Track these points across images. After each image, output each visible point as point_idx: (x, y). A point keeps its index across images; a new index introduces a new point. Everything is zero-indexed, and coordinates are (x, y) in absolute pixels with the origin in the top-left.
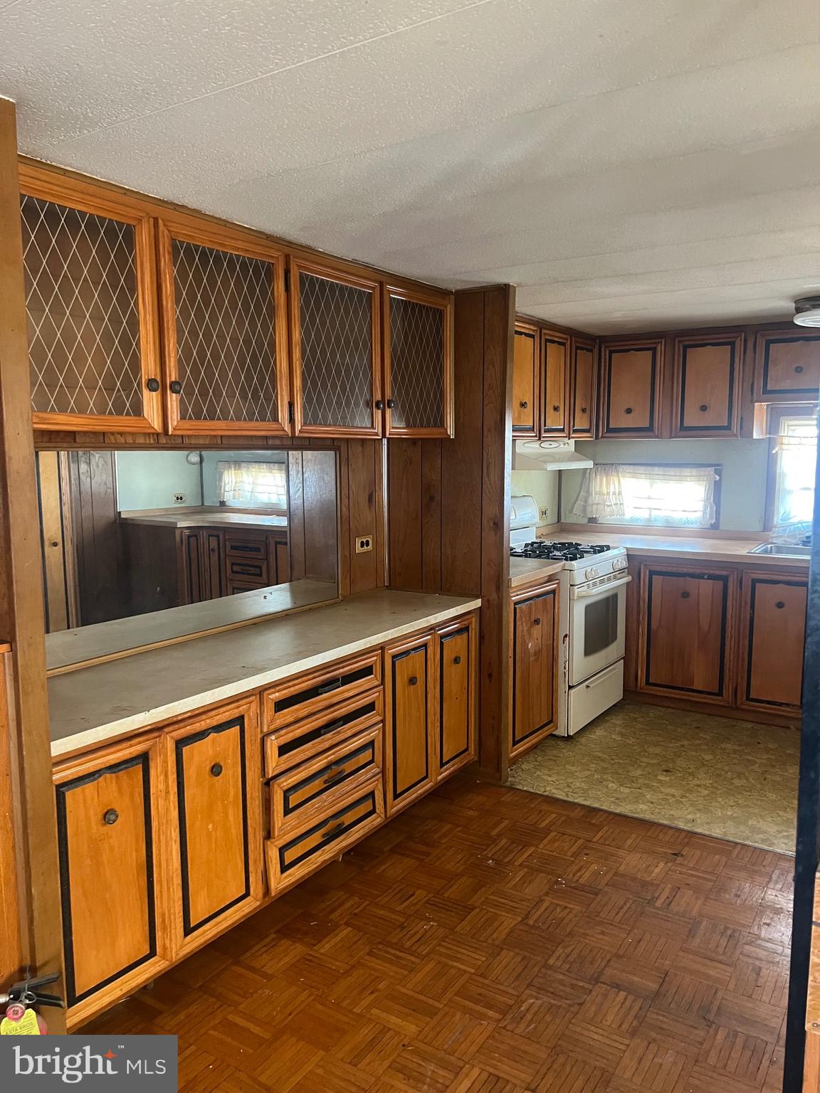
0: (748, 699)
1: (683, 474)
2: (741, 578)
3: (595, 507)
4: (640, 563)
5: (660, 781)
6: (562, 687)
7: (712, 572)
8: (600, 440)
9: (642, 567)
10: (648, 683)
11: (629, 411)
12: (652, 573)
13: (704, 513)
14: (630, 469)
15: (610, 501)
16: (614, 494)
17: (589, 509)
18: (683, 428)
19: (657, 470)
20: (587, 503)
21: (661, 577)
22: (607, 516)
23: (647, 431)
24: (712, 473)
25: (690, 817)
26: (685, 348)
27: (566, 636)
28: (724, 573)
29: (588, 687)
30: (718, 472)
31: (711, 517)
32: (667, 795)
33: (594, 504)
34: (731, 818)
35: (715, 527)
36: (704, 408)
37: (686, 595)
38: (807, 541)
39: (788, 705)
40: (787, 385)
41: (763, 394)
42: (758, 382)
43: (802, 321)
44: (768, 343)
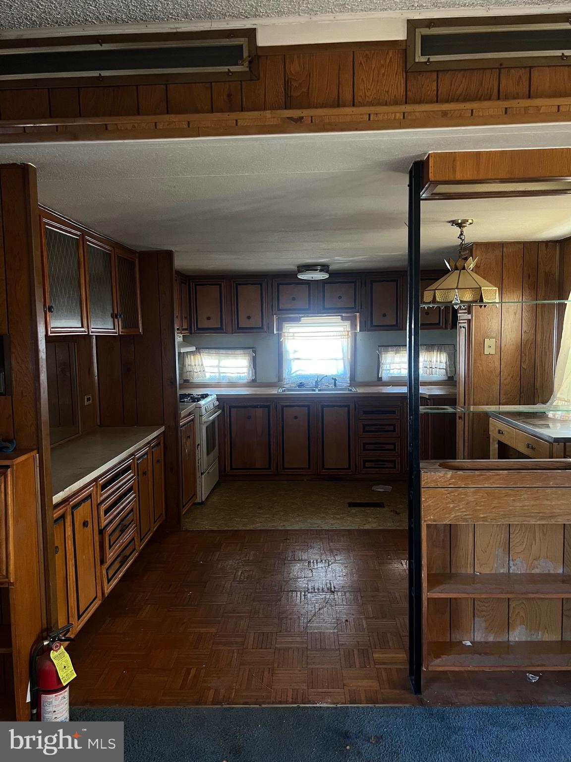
0: (284, 468)
1: (236, 353)
2: (276, 406)
3: (188, 373)
4: (224, 402)
5: (259, 513)
6: (198, 474)
7: (262, 404)
8: (193, 335)
9: (225, 404)
10: (231, 469)
11: (209, 318)
12: (230, 407)
13: (249, 374)
14: (207, 351)
15: (197, 370)
16: (199, 365)
17: (184, 375)
18: (239, 328)
19: (222, 351)
20: (182, 371)
21: (236, 409)
22: (196, 378)
23: (219, 330)
24: (251, 352)
25: (282, 524)
26: (237, 285)
27: (198, 445)
28: (268, 404)
29: (208, 473)
30: (254, 352)
31: (252, 376)
32: (267, 518)
33: (187, 372)
34: (299, 521)
35: (254, 381)
36: (249, 318)
37: (249, 418)
38: (301, 385)
39: (302, 468)
40: (289, 307)
41: (278, 310)
42: (275, 304)
43: (301, 276)
44: (279, 285)
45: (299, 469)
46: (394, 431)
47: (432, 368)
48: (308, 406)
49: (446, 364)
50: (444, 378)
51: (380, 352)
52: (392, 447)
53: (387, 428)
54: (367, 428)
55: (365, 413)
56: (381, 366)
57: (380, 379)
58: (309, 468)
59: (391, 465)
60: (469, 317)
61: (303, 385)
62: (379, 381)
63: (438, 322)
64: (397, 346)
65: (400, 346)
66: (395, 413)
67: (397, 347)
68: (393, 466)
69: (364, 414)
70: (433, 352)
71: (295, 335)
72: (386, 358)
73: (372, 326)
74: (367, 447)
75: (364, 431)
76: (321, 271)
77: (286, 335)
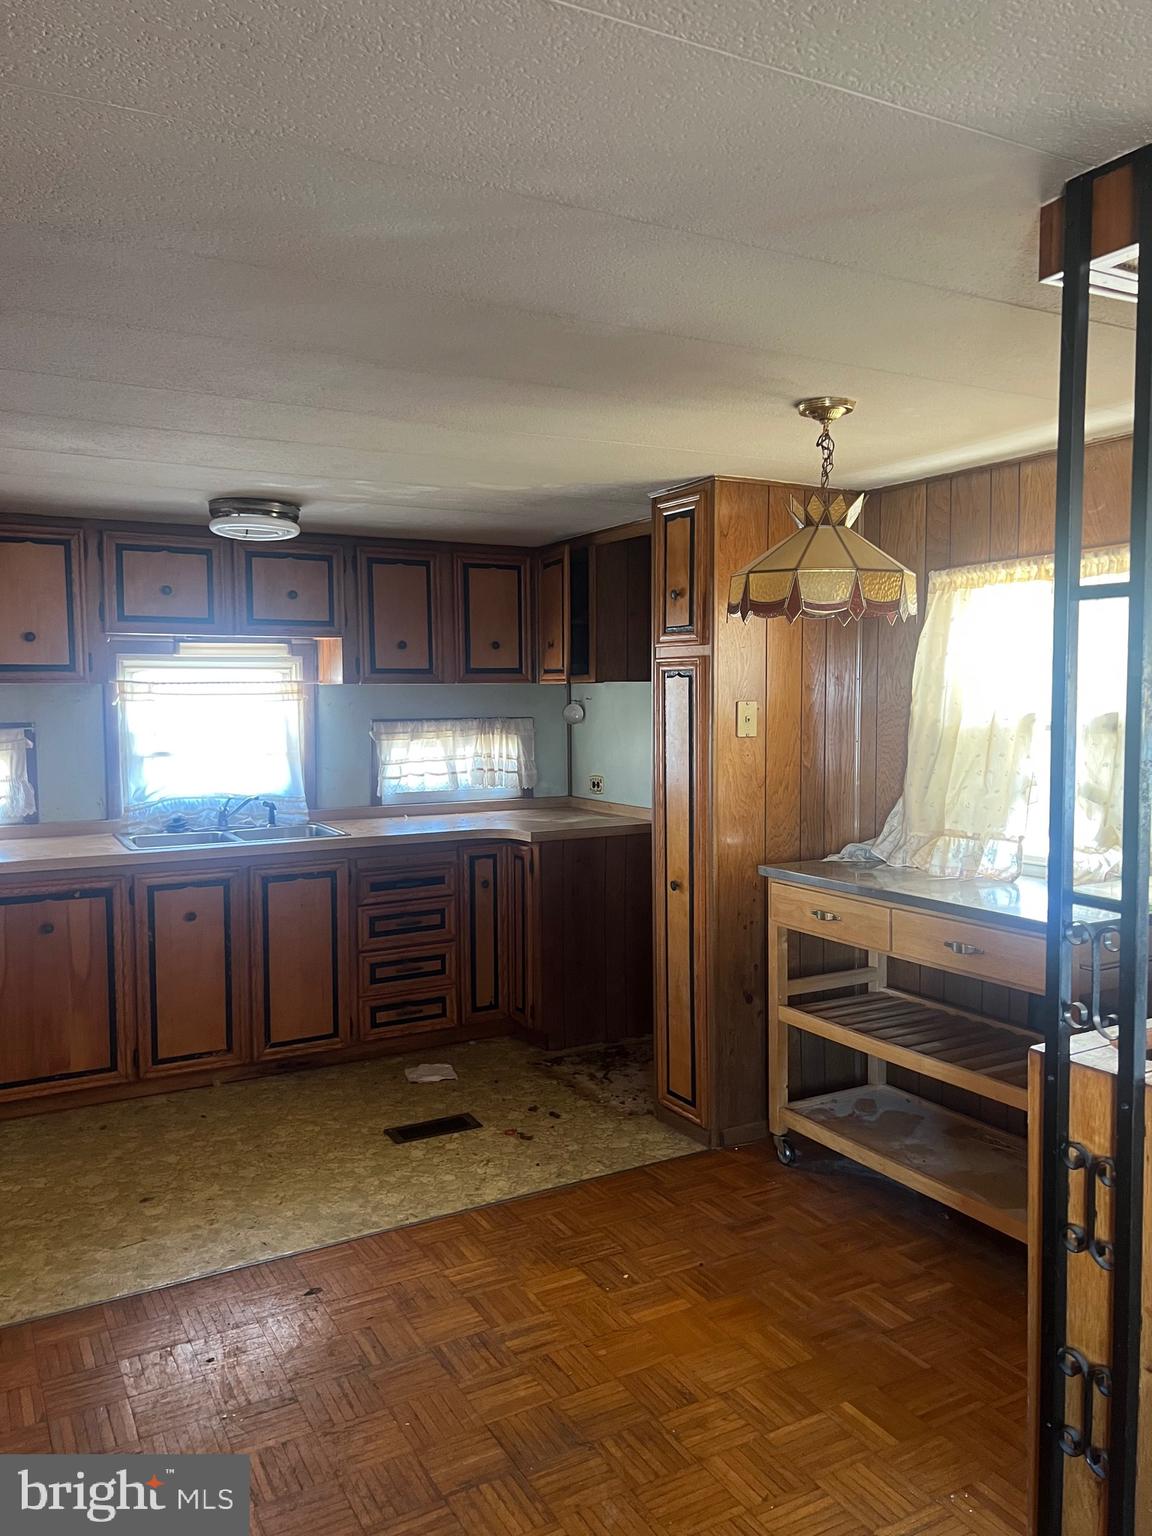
0: (156, 1062)
2: (132, 889)
7: (87, 885)
13: (14, 798)
24: (22, 736)
28: (105, 885)
30: (31, 736)
31: (27, 805)
35: (33, 819)
36: (29, 637)
37: (48, 928)
38: (176, 825)
39: (210, 1054)
40: (152, 610)
41: (119, 620)
42: (112, 603)
43: (219, 528)
44: (120, 549)
45: (200, 1056)
46: (442, 925)
47: (492, 770)
48: (226, 884)
49: (519, 762)
50: (516, 792)
51: (378, 735)
52: (436, 965)
53: (426, 921)
54: (380, 926)
55: (375, 887)
56: (381, 768)
57: (376, 800)
58: (229, 1049)
59: (436, 1009)
60: (705, 650)
61: (183, 826)
62: (375, 806)
63: (517, 667)
64: (414, 720)
65: (421, 720)
66: (444, 883)
67: (415, 723)
68: (440, 1012)
69: (372, 891)
70: (493, 734)
71: (155, 688)
72: (390, 748)
73: (374, 670)
74: (380, 973)
75: (373, 934)
76: (282, 515)
77: (129, 690)
